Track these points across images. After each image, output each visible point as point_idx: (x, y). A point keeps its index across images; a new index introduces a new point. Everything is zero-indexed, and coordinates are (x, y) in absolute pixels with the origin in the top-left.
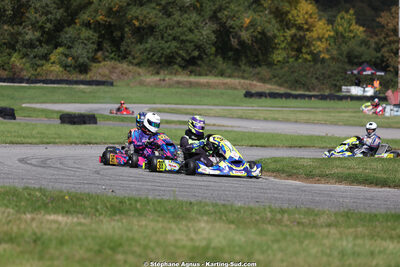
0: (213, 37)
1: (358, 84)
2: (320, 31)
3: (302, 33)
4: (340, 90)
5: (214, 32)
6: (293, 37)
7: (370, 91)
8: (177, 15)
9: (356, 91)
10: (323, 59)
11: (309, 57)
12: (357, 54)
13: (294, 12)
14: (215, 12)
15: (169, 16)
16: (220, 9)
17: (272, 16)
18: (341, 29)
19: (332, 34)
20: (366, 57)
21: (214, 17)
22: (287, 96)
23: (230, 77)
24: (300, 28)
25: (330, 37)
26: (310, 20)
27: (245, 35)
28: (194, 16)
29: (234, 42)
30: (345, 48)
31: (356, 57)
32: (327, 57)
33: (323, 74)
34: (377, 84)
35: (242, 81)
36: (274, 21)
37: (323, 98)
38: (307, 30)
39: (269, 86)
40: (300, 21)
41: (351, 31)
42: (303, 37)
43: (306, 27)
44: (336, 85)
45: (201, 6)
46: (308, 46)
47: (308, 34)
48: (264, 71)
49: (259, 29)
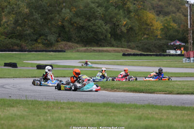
0: (110, 30)
2: (157, 26)
4: (166, 52)
5: (110, 28)
7: (179, 52)
8: (93, 21)
9: (172, 52)
10: (159, 39)
11: (152, 38)
14: (110, 19)
15: (90, 21)
16: (113, 17)
18: (166, 25)
19: (162, 27)
20: (177, 37)
21: (110, 21)
22: (141, 55)
23: (117, 47)
24: (149, 25)
25: (162, 29)
27: (124, 29)
28: (101, 21)
29: (118, 31)
30: (168, 34)
31: (173, 37)
32: (160, 37)
33: (159, 45)
35: (122, 49)
36: (136, 22)
37: (157, 55)
38: (152, 26)
39: (134, 51)
40: (148, 22)
41: (170, 26)
42: (150, 29)
43: (151, 24)
45: (104, 16)
47: (152, 28)
48: (132, 44)
49: (130, 26)
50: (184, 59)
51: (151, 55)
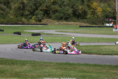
0: (72, 12)
1: (108, 23)
2: (99, 10)
3: (94, 10)
4: (104, 25)
5: (72, 11)
6: (92, 12)
7: (111, 25)
8: (63, 7)
9: (108, 25)
10: (100, 17)
11: (96, 17)
12: (108, 15)
13: (92, 5)
14: (72, 6)
15: (61, 7)
16: (74, 5)
17: (87, 6)
18: (104, 9)
19: (102, 10)
20: (110, 16)
21: (72, 7)
22: (90, 27)
23: (76, 22)
24: (94, 9)
25: (102, 11)
26: (96, 7)
27: (80, 11)
28: (68, 7)
29: (77, 13)
30: (105, 14)
31: (108, 16)
32: (101, 16)
33: (100, 21)
34: (112, 23)
35: (79, 23)
36: (87, 8)
37: (99, 27)
38: (96, 10)
39: (86, 24)
40: (94, 7)
41: (107, 10)
42: (95, 12)
43: (95, 9)
44: (103, 23)
45: (69, 4)
46: (96, 14)
47: (96, 11)
48: (85, 20)
49: (84, 10)
50: (114, 29)
51: (95, 27)
